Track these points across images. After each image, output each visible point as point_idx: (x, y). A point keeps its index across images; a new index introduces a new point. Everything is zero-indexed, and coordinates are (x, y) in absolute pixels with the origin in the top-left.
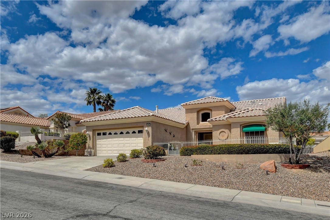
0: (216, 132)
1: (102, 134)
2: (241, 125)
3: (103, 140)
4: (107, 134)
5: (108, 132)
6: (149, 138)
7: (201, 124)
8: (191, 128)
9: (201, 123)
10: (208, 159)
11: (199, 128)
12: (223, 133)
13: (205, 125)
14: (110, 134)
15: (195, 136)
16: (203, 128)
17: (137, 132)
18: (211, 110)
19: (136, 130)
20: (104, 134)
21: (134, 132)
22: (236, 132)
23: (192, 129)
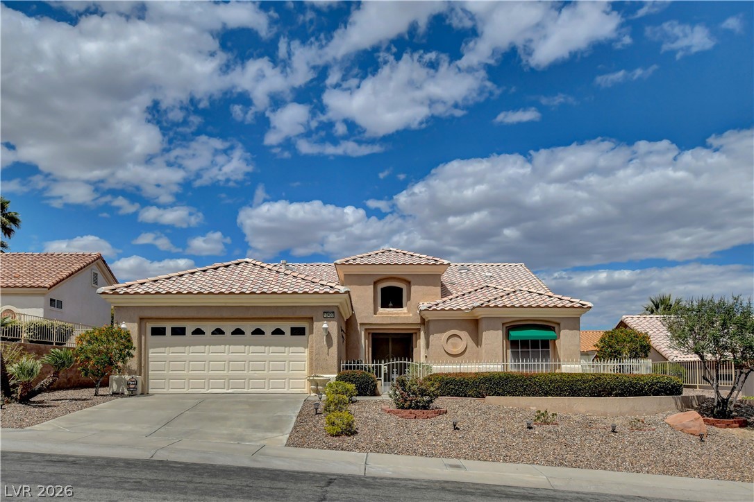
0: (438, 335)
1: (168, 331)
2: (503, 324)
3: (171, 349)
4: (189, 331)
5: (190, 327)
6: (329, 348)
7: (382, 313)
8: (359, 321)
9: (381, 310)
10: (535, 406)
11: (378, 322)
12: (456, 338)
13: (393, 317)
14: (198, 332)
15: (367, 341)
16: (389, 322)
17: (288, 331)
18: (409, 283)
19: (286, 326)
20: (178, 331)
21: (278, 332)
22: (494, 339)
23: (361, 324)
